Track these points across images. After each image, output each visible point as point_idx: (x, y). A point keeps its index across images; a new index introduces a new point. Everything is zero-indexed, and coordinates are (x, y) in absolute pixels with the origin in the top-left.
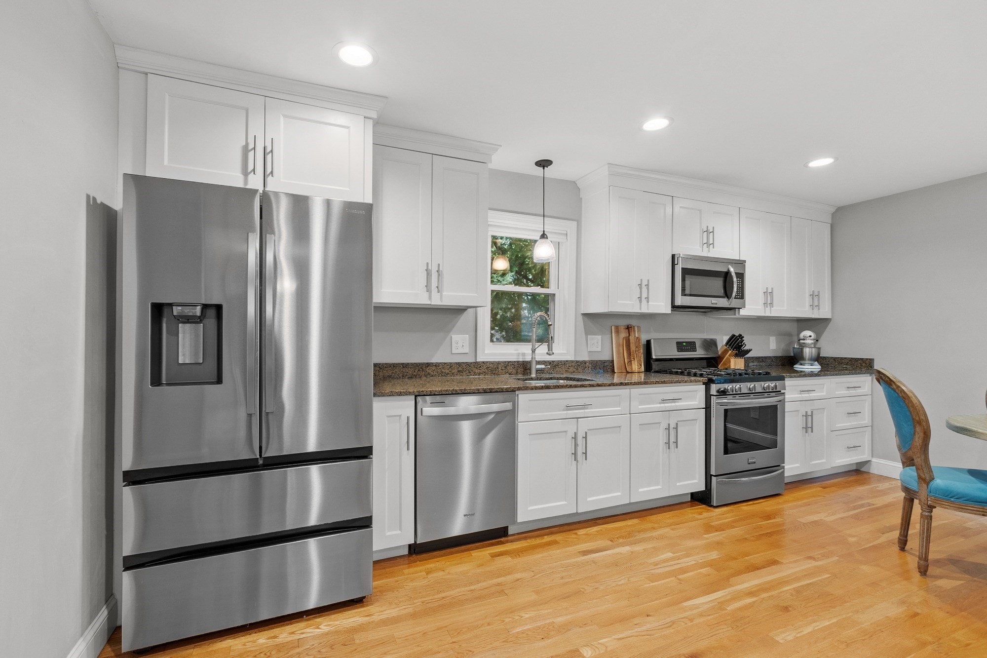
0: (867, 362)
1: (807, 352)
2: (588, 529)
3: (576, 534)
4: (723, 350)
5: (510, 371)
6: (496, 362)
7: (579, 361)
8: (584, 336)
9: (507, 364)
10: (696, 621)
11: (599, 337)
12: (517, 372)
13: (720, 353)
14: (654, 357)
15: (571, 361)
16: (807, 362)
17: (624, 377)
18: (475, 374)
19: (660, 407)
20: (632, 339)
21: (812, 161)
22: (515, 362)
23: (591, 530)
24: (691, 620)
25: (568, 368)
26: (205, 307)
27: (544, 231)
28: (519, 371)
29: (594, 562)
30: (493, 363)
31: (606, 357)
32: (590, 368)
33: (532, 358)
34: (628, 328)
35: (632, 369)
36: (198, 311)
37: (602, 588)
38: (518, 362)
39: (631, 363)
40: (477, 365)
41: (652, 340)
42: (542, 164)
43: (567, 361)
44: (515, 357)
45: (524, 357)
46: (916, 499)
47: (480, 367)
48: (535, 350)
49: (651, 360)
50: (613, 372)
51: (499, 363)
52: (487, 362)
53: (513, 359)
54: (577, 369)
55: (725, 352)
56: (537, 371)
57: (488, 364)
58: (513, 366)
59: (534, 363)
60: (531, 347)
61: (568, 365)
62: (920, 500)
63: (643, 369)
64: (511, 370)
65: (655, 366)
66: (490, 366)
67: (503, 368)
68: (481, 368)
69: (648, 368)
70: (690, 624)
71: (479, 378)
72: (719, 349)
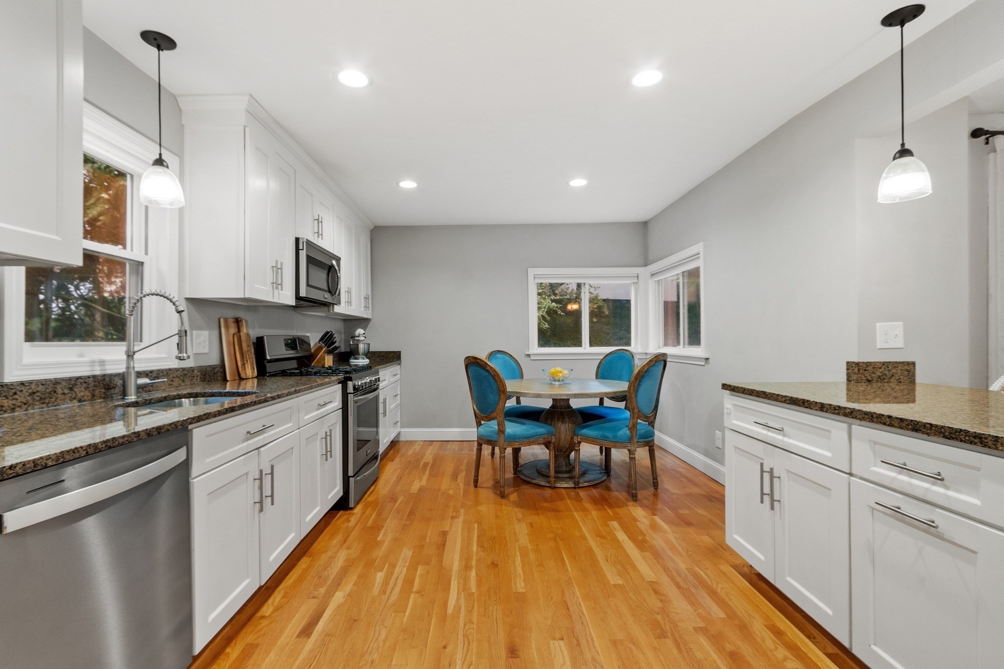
0: (397, 354)
1: (361, 347)
2: (270, 601)
3: (263, 617)
4: (316, 347)
5: (80, 395)
6: (50, 380)
7: (186, 368)
9: (73, 383)
10: (475, 619)
11: (204, 333)
12: (93, 396)
13: (313, 351)
14: (268, 358)
15: (175, 369)
16: (361, 357)
17: (236, 385)
19: (317, 414)
20: (242, 334)
21: (403, 181)
22: (89, 377)
23: (274, 601)
24: (471, 622)
25: (172, 381)
27: (160, 154)
28: (97, 392)
29: (329, 635)
30: (43, 383)
31: (213, 360)
32: (199, 377)
33: (128, 368)
34: (238, 321)
35: (246, 374)
37: (375, 656)
38: (94, 377)
39: (245, 367)
41: (265, 337)
42: (160, 41)
43: (170, 370)
44: (88, 368)
45: (103, 368)
46: (497, 446)
47: (15, 393)
48: (134, 353)
49: (265, 361)
50: (225, 380)
51: (56, 382)
52: (31, 382)
53: (84, 371)
54: (183, 381)
55: (319, 349)
56: (140, 388)
57: (33, 386)
58: (84, 385)
59: (132, 376)
60: (124, 348)
61: (171, 376)
62: (499, 447)
63: (256, 374)
64: (82, 394)
65: (270, 368)
66: (39, 389)
67: (66, 391)
68: (16, 396)
69: (262, 372)
70: (475, 626)
71: (13, 418)
72: (311, 347)
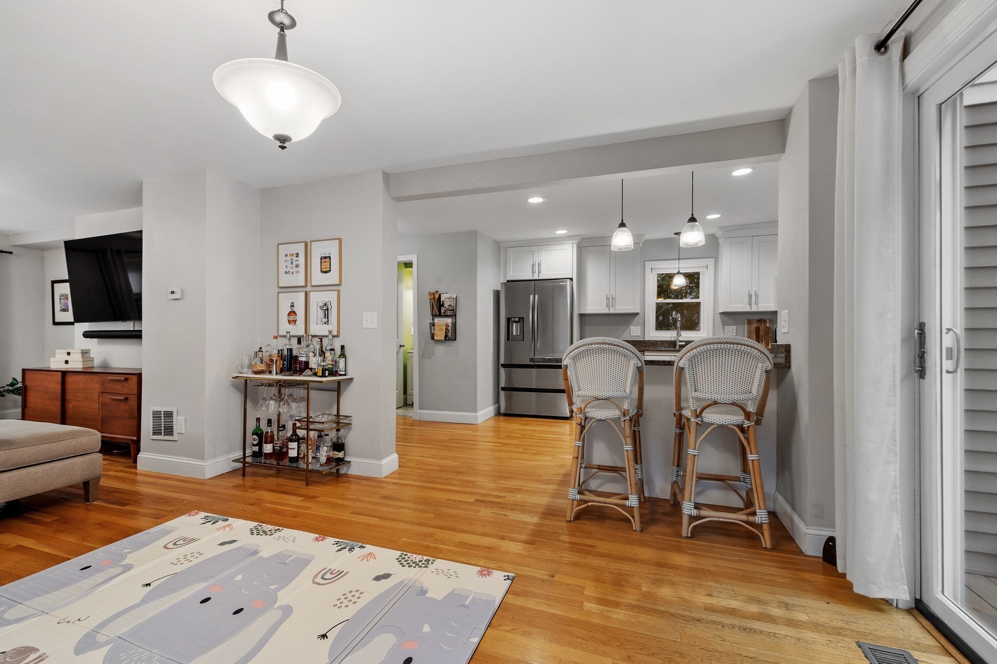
8: (721, 326)
9: (663, 341)
11: (734, 327)
18: (643, 346)
22: (669, 340)
26: (520, 318)
34: (760, 321)
36: (517, 319)
40: (644, 342)
48: (680, 334)
51: (658, 341)
52: (651, 340)
58: (667, 343)
59: (678, 341)
66: (652, 342)
68: (647, 344)
